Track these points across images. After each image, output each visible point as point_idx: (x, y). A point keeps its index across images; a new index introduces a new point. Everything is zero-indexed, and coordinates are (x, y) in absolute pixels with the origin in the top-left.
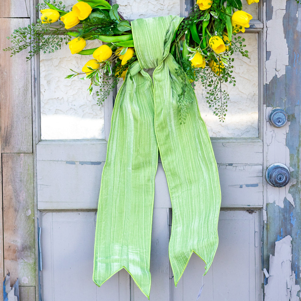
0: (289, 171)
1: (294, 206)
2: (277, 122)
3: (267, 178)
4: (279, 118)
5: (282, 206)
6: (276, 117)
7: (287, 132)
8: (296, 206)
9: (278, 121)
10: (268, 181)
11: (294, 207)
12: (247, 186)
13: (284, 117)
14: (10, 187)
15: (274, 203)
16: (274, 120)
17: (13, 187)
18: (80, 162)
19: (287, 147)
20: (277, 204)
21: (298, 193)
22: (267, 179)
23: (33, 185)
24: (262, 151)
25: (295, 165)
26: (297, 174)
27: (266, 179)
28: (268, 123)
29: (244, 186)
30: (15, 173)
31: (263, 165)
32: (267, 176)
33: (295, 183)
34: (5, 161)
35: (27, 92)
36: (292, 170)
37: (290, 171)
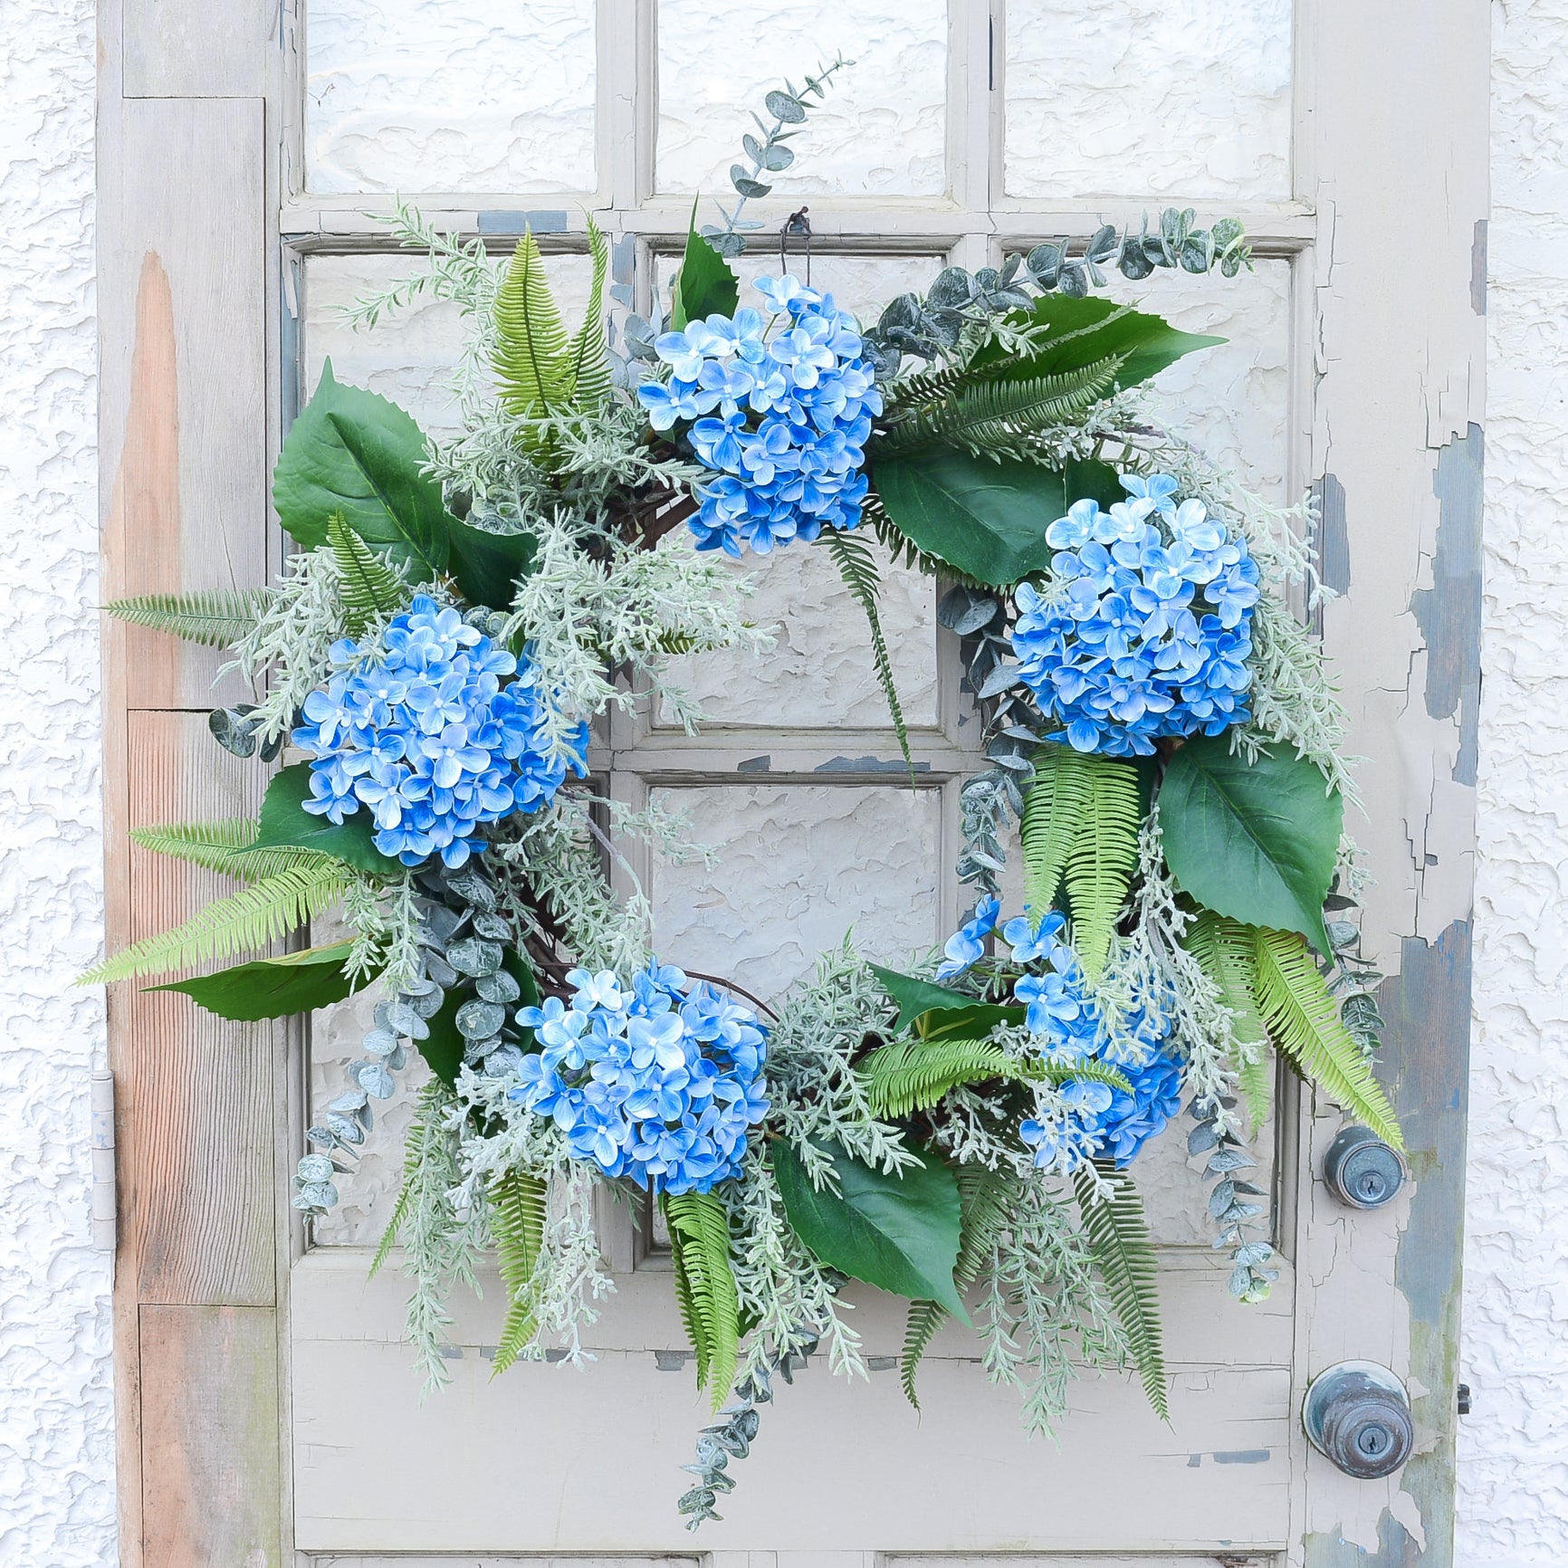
0: (1405, 1397)
1: (1423, 1546)
2: (1362, 1189)
3: (1309, 1424)
4: (1372, 1172)
5: (1372, 1545)
6: (1359, 1165)
7: (1403, 1227)
8: (1430, 1546)
9: (1366, 1185)
10: (1312, 1439)
11: (1423, 1551)
12: (1223, 1458)
13: (1394, 1168)
14: (175, 1450)
15: (1338, 1532)
16: (1347, 1181)
17: (187, 1452)
18: (481, 1347)
19: (1400, 1294)
20: (1348, 1536)
21: (1443, 1490)
22: (1307, 1430)
23: (274, 1444)
24: (1289, 1310)
25: (1433, 1370)
26: (1442, 1406)
27: (1304, 1431)
28: (1319, 1186)
29: (1208, 1460)
30: (194, 1393)
31: (1291, 1368)
32: (1308, 1419)
33: (1430, 1448)
34: (153, 1340)
35: (254, 1040)
36: (1418, 1389)
37: (1408, 1395)
